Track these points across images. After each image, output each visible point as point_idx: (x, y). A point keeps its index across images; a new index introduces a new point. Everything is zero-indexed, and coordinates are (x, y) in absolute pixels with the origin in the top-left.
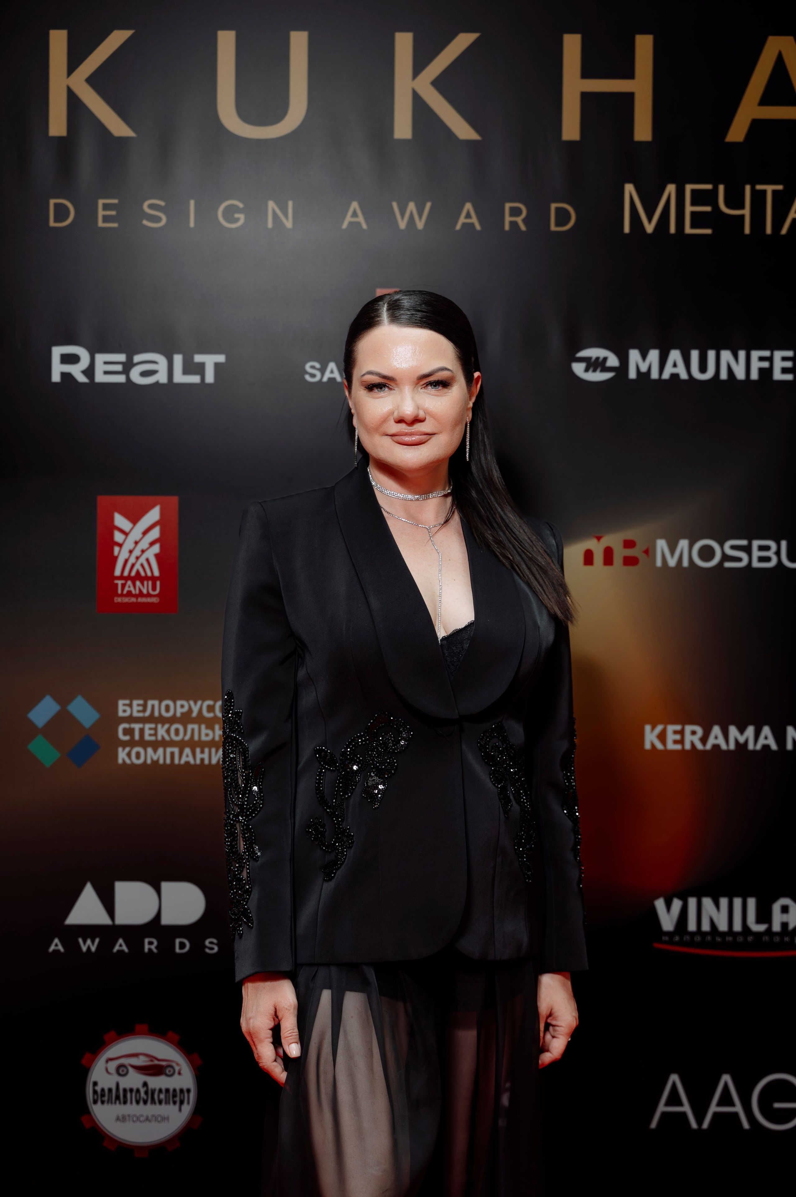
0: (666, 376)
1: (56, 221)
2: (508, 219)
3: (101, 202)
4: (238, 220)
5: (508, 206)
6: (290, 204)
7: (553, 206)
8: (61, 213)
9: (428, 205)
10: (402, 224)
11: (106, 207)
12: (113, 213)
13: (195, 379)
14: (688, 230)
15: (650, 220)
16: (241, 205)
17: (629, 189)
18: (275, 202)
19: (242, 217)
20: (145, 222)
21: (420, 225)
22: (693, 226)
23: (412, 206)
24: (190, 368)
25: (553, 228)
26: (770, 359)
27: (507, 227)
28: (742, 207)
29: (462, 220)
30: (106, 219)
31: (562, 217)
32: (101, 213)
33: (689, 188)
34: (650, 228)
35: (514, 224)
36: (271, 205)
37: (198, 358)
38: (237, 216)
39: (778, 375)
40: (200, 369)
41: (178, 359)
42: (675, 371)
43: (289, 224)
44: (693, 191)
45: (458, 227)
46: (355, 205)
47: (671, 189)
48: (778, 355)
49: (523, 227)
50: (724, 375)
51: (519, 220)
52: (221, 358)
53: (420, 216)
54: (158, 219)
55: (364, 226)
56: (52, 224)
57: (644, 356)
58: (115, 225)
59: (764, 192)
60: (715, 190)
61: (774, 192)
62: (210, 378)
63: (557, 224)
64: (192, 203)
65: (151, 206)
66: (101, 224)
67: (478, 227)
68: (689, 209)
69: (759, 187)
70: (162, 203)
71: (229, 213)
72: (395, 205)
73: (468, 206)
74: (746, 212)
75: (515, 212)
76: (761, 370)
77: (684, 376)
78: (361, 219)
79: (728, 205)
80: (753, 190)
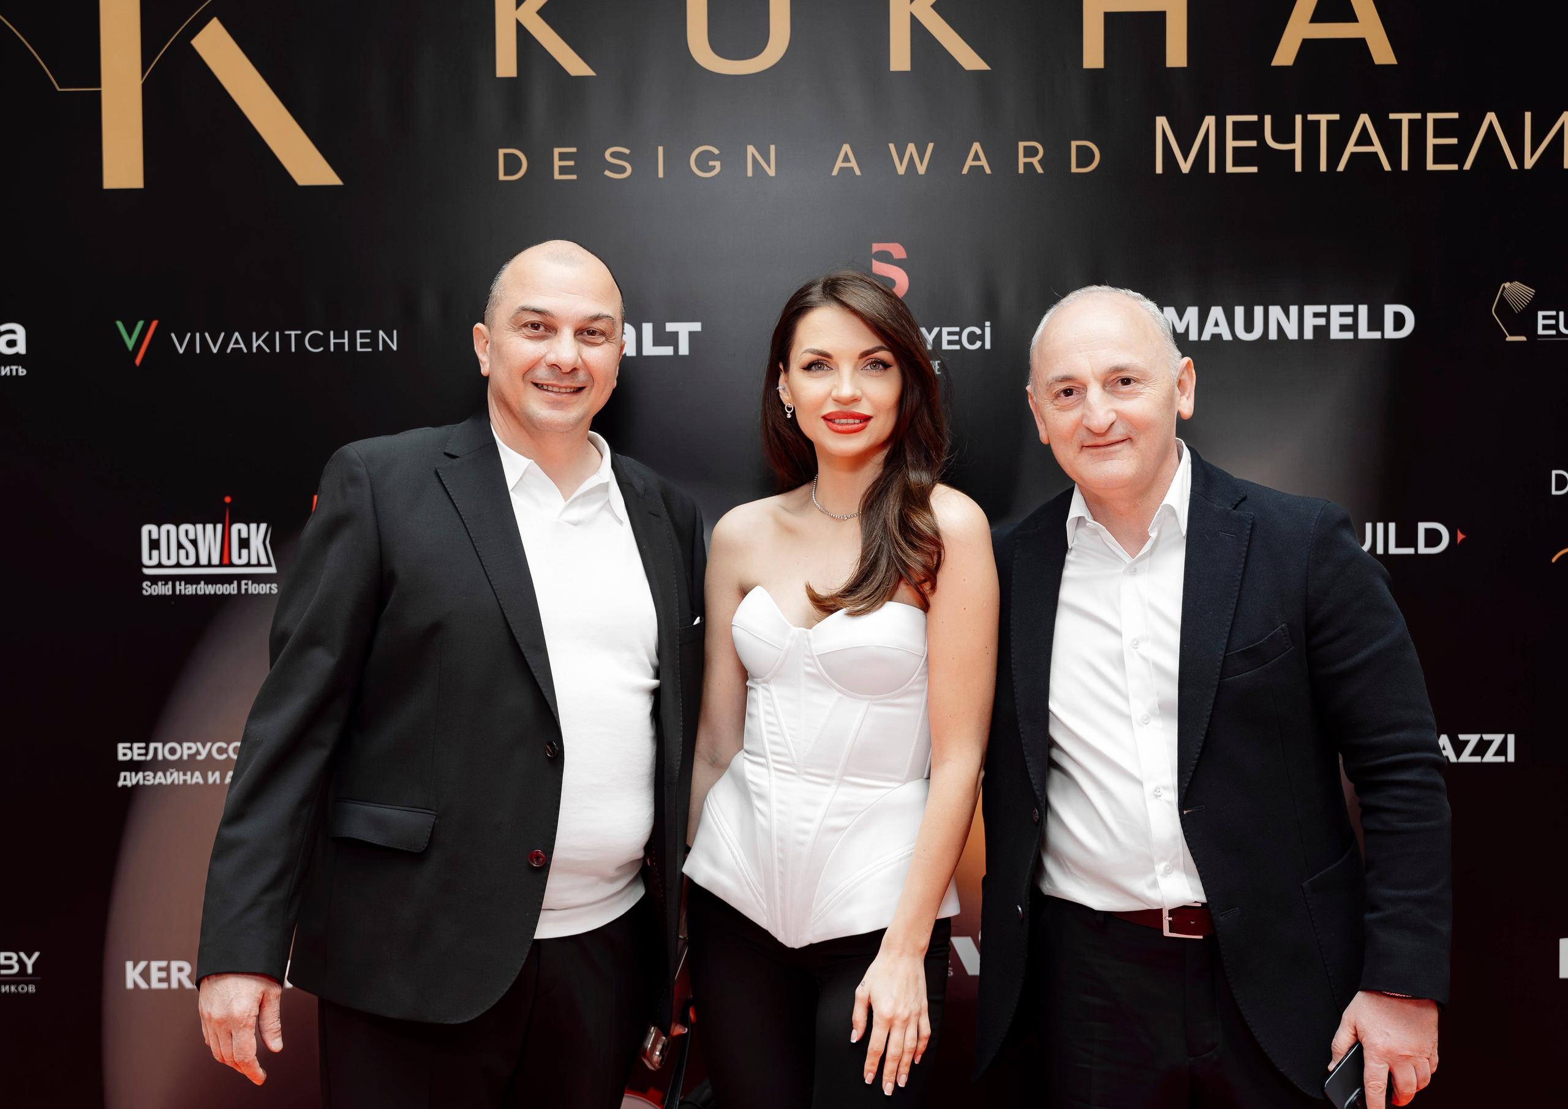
0: (1206, 337)
1: (506, 174)
2: (1022, 160)
3: (557, 151)
4: (713, 168)
5: (1022, 145)
6: (773, 148)
7: (1074, 144)
8: (512, 164)
9: (931, 146)
10: (901, 170)
11: (563, 156)
12: (572, 163)
13: (668, 351)
14: (1230, 168)
15: (1186, 158)
16: (716, 151)
17: (1161, 122)
18: (755, 147)
19: (717, 164)
20: (607, 173)
21: (921, 169)
22: (1235, 164)
23: (911, 148)
24: (661, 338)
25: (1074, 169)
26: (1327, 315)
27: (1021, 170)
28: (1293, 141)
29: (969, 162)
30: (563, 170)
31: (1085, 157)
32: (557, 163)
33: (1230, 119)
34: (1185, 167)
35: (1029, 166)
36: (751, 150)
37: (670, 327)
38: (711, 163)
39: (1335, 334)
40: (672, 339)
41: (648, 328)
42: (1216, 331)
43: (771, 172)
44: (1235, 123)
45: (965, 171)
46: (846, 148)
47: (1210, 121)
48: (1336, 310)
49: (1040, 170)
50: (1273, 335)
51: (1035, 161)
52: (697, 327)
53: (921, 161)
54: (622, 170)
55: (858, 172)
56: (502, 177)
57: (1181, 315)
58: (574, 177)
59: (1317, 123)
60: (1261, 121)
61: (1329, 122)
62: (684, 349)
63: (1078, 166)
64: (661, 149)
65: (613, 155)
66: (557, 176)
67: (988, 171)
68: (1231, 144)
69: (1311, 117)
70: (627, 151)
71: (703, 161)
72: (892, 146)
73: (976, 146)
74: (1297, 146)
75: (1030, 152)
76: (1316, 328)
77: (1227, 336)
78: (853, 164)
79: (1276, 138)
80: (1304, 119)
